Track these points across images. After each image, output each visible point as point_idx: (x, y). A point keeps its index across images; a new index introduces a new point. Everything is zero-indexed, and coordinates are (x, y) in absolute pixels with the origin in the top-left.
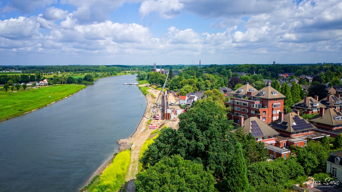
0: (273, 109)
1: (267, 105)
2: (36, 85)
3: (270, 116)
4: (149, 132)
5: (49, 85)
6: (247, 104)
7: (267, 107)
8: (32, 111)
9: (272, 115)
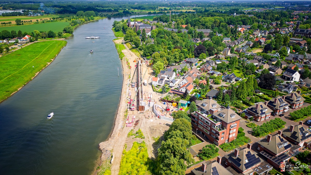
0: (230, 130)
1: (226, 127)
2: (18, 42)
3: (228, 135)
4: (126, 132)
5: (31, 42)
6: (209, 123)
7: (226, 129)
8: (18, 90)
9: (229, 134)
